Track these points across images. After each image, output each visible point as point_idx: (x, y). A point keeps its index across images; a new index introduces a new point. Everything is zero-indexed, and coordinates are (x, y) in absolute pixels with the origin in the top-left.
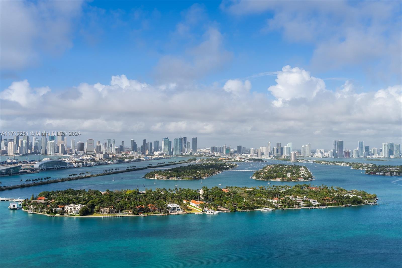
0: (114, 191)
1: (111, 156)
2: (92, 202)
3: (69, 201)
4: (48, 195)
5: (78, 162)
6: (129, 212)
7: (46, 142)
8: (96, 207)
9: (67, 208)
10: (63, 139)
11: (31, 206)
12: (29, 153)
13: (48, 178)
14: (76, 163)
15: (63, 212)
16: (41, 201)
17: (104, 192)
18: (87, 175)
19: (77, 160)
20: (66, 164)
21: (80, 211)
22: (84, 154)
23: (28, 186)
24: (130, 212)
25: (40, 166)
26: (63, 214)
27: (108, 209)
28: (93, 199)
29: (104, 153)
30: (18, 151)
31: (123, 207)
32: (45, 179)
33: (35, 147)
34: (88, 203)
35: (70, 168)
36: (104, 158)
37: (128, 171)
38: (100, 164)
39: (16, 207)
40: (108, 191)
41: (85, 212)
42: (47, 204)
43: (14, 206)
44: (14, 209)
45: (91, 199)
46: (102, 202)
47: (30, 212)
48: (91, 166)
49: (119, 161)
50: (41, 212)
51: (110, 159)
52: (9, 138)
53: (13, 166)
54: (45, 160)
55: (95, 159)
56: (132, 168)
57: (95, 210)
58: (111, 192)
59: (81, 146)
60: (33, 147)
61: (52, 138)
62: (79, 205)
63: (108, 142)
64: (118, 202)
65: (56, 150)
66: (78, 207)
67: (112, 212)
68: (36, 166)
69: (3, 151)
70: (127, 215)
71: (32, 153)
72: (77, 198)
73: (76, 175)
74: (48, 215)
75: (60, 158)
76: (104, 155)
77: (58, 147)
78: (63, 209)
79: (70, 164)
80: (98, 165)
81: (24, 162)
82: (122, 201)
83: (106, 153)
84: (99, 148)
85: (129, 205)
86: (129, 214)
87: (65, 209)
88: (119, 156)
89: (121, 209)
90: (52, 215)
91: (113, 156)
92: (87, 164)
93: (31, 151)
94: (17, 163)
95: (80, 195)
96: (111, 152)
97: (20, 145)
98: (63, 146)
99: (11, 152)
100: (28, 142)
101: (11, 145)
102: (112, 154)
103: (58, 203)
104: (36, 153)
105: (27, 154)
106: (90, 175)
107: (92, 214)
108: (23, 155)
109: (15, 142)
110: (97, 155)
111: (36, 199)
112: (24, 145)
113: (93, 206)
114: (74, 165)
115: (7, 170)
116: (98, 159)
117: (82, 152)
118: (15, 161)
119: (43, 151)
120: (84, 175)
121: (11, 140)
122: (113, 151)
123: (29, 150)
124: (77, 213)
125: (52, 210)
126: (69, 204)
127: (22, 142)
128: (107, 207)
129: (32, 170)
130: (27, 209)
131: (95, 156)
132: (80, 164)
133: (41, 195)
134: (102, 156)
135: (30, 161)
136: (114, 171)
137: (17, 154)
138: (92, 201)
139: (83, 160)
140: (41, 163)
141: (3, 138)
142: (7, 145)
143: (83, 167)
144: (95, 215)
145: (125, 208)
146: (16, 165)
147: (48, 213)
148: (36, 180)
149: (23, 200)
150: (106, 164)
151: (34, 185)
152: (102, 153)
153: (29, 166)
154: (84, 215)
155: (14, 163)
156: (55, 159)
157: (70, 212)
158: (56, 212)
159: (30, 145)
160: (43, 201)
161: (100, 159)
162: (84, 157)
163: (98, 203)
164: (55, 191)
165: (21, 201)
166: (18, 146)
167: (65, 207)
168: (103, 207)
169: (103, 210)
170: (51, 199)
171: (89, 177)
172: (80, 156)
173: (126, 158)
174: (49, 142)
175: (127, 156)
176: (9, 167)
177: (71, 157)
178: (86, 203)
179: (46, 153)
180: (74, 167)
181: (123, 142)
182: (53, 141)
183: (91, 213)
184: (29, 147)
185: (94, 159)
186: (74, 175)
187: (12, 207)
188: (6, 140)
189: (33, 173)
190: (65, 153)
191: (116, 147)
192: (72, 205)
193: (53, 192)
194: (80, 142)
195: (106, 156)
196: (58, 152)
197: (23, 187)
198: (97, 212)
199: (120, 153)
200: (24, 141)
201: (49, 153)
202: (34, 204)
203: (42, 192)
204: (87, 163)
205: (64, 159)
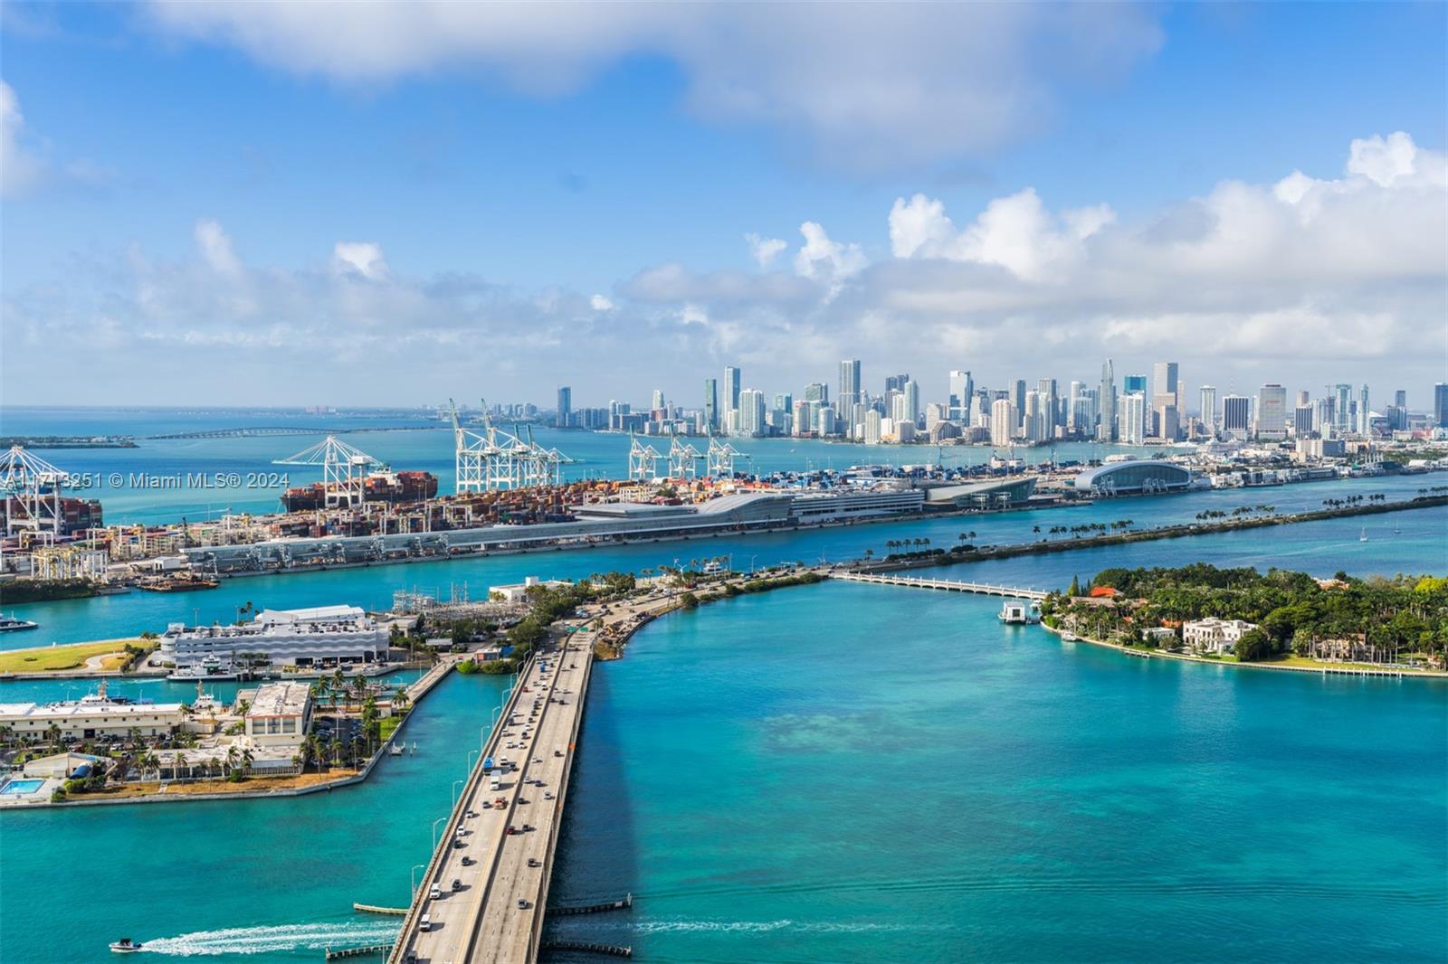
0: (1368, 578)
1: (1351, 447)
2: (1283, 616)
3: (1197, 606)
4: (1125, 582)
5: (1228, 471)
6: (1430, 660)
7: (1115, 397)
8: (1300, 634)
9: (1191, 629)
10: (1172, 387)
11: (1072, 618)
12: (1057, 436)
13: (1122, 524)
14: (1219, 471)
15: (1178, 644)
16: (1103, 601)
17: (1327, 582)
18: (1263, 516)
19: (1224, 461)
20: (1184, 475)
21: (1240, 645)
22: (1249, 440)
23: (1059, 549)
24: (1435, 660)
25: (1097, 481)
26: (1179, 652)
27: (1343, 645)
28: (1285, 602)
29: (1326, 436)
30: (1023, 432)
31: (1402, 641)
32: (1114, 526)
33: (1080, 419)
34: (1267, 618)
35: (1200, 489)
36: (1326, 454)
37: (1421, 503)
38: (1309, 476)
39: (1022, 618)
40: (1341, 576)
41: (1256, 650)
42: (1123, 612)
43: (1016, 613)
44: (1016, 624)
45: (1276, 605)
46: (1320, 616)
47: (1066, 634)
48: (1276, 483)
49: (1385, 465)
50: (1105, 638)
51: (1351, 457)
52: (993, 387)
53: (1009, 480)
54: (1113, 460)
55: (1292, 456)
56: (1439, 494)
57: (1293, 643)
58: (1357, 582)
59: (1236, 412)
60: (1071, 417)
61: (1135, 384)
62: (1236, 622)
63: (1342, 395)
64: (1384, 621)
65: (1150, 426)
66: (1233, 631)
67: (1360, 656)
68: (1084, 480)
69: (977, 430)
70: (1423, 672)
71: (1068, 438)
72: (1228, 598)
73: (1222, 514)
74: (1128, 650)
75: (1161, 456)
76: (1325, 443)
77: (1156, 416)
78: (1179, 632)
79: (1197, 475)
80: (1302, 482)
81: (1044, 469)
82: (1400, 619)
83: (1333, 435)
84: (1303, 419)
85: (1427, 635)
86: (1429, 667)
87: (1185, 635)
88: (1387, 445)
89: (1398, 644)
90: (1140, 652)
91: (1362, 449)
92: (1259, 477)
93: (1066, 430)
94: (1020, 471)
95: (1239, 589)
96: (1354, 431)
97: (1028, 411)
98: (1171, 410)
99: (1000, 436)
100: (1056, 400)
101: (1000, 410)
102: (1359, 440)
103: (1162, 612)
104: (1079, 436)
105: (1051, 442)
106: (1272, 516)
107: (1283, 659)
108: (1041, 445)
109: (1013, 400)
110: (1299, 444)
111: (1085, 593)
112: (1042, 410)
113: (1286, 631)
114: (1215, 480)
115: (992, 493)
116: (1302, 460)
117: (1239, 434)
118: (1013, 463)
119: (1103, 431)
120: (1249, 518)
121: (1002, 395)
122: (1360, 430)
123: (1057, 426)
124: (1227, 649)
125: (1140, 635)
126: (1197, 616)
127: (1035, 399)
128: (1340, 637)
129: (1070, 495)
130: (1057, 623)
131: (1292, 448)
132: (1237, 475)
133: (1101, 581)
134: (1316, 448)
135: (1064, 465)
136: (1365, 503)
137: (1019, 440)
138: (1281, 610)
139: (1246, 461)
140: (1098, 471)
141: (975, 389)
142: (986, 410)
143: (1246, 486)
144: (1295, 664)
145: (1411, 643)
146: (1018, 479)
147: (1128, 642)
148: (1084, 529)
149: (1043, 595)
150: (1334, 476)
151: (1077, 546)
152: (1316, 435)
153: (1059, 482)
154: (1252, 656)
155: (1013, 471)
156: (1146, 458)
157: (1204, 647)
158: (1154, 643)
159: (1061, 410)
160: (1109, 603)
161: (1309, 458)
162: (1251, 453)
163: (1306, 619)
164: (1149, 568)
165: (1039, 596)
166: (1022, 413)
167: (1186, 626)
168: (1325, 635)
169: (1323, 646)
170: (1136, 596)
171: (1270, 524)
172: (1232, 449)
173: (1414, 455)
174: (1123, 398)
175: (1420, 448)
176: (997, 482)
177: (1203, 449)
178: (1261, 617)
179: (1115, 437)
180: (1213, 488)
181: (1401, 395)
182: (1138, 396)
183: (1281, 653)
184: (1058, 417)
185: (1286, 459)
186: (1214, 515)
187: (1010, 617)
188: (983, 394)
189: (1073, 505)
190: (1181, 436)
191: (1373, 414)
192: (1211, 620)
193: (1141, 574)
194: (1232, 396)
195: (1332, 449)
196: (1156, 434)
197: (1040, 550)
198: (1303, 651)
199: (1387, 437)
200: (1044, 397)
201: (1123, 437)
202: (1081, 610)
203: (1102, 570)
204: (1261, 474)
205: (1176, 459)
